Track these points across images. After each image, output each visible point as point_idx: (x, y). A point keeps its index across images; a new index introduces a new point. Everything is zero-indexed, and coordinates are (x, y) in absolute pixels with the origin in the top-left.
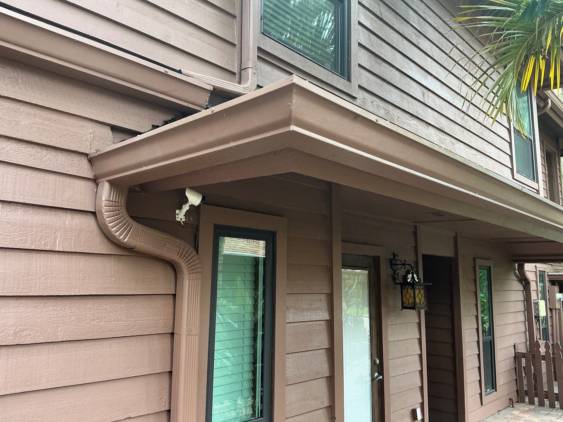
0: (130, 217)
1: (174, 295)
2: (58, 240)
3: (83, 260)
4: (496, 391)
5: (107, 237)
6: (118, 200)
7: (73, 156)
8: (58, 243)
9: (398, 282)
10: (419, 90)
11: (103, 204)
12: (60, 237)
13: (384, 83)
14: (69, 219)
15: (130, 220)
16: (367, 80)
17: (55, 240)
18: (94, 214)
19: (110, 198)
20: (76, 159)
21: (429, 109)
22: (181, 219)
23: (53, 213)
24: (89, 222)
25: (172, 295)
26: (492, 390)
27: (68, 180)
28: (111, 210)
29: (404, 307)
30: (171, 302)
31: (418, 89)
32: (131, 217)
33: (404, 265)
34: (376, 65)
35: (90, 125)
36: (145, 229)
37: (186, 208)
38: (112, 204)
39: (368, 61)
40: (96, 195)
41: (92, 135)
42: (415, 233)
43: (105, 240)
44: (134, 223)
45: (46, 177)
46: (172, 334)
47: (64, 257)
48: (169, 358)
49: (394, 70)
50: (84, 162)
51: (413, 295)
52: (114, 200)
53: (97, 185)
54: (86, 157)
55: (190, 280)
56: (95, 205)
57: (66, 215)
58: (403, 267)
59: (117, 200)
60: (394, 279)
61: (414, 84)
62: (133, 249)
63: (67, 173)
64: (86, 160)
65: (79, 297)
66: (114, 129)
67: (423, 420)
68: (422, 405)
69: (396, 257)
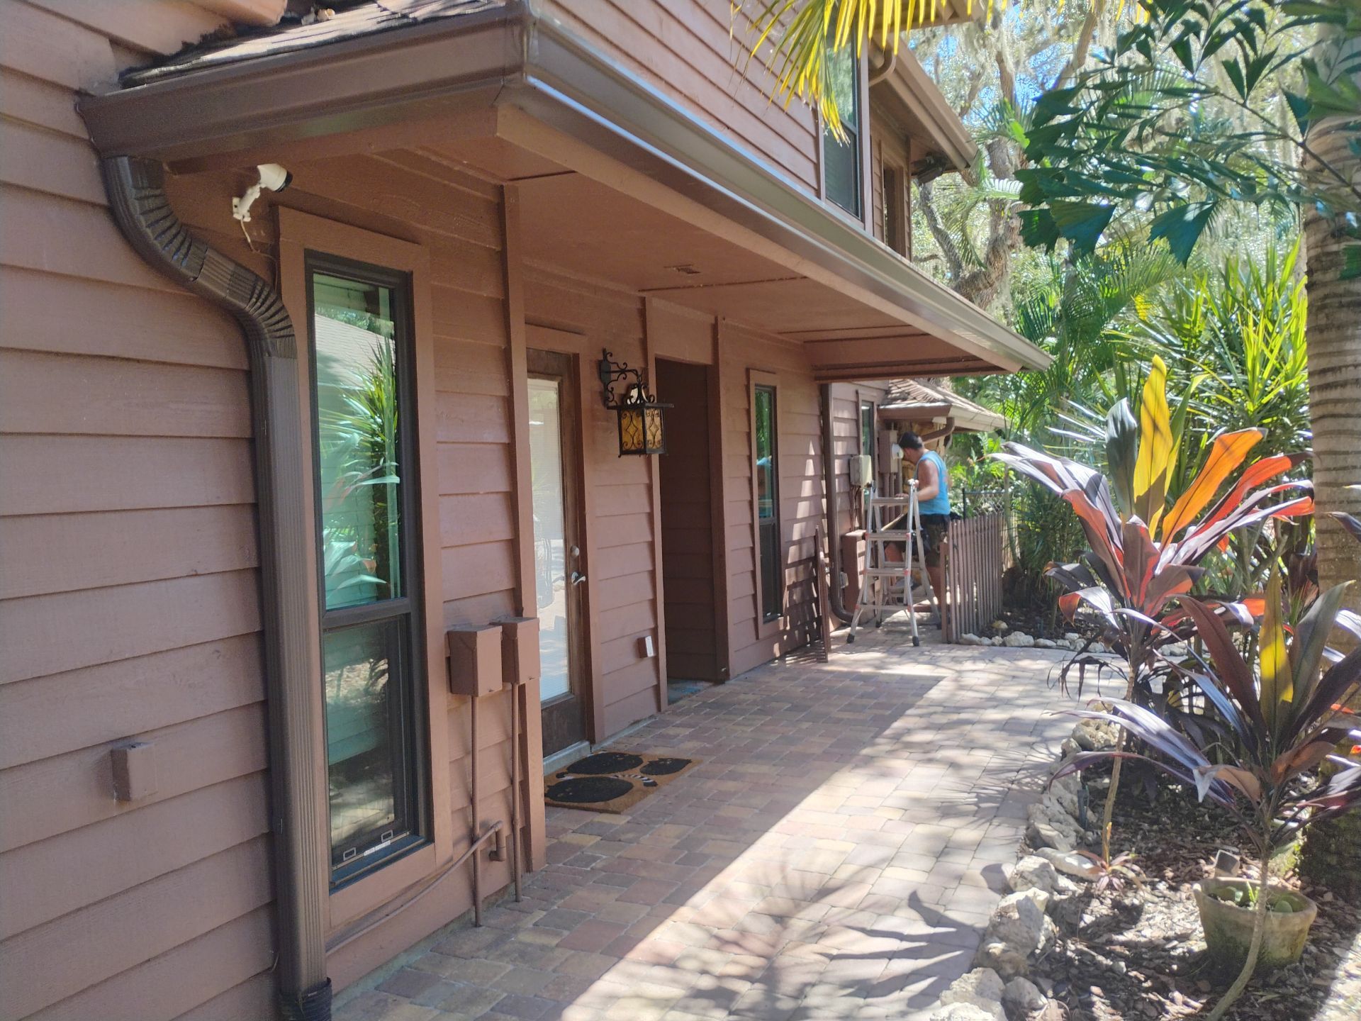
4: (782, 616)
9: (613, 404)
22: (244, 217)
26: (776, 615)
29: (624, 452)
33: (623, 371)
37: (254, 194)
42: (642, 313)
51: (640, 427)
58: (623, 376)
60: (605, 400)
67: (656, 659)
68: (654, 632)
69: (609, 358)
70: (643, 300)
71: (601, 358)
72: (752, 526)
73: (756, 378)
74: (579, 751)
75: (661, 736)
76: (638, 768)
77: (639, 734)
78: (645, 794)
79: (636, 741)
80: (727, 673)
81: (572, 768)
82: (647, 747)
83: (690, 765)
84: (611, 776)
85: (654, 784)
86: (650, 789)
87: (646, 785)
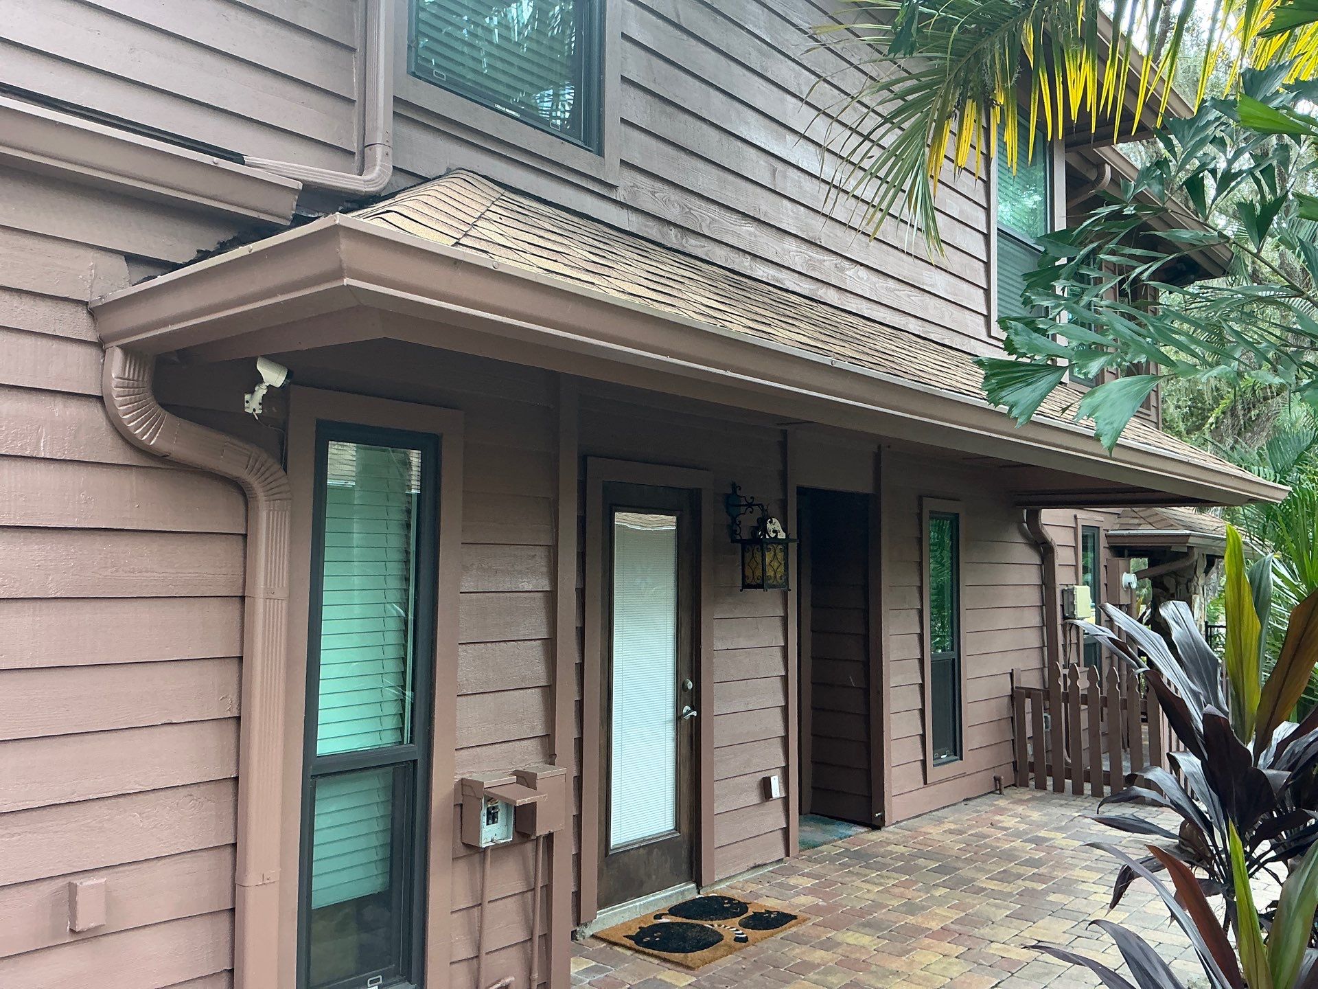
0: (160, 404)
1: (245, 536)
2: (43, 440)
3: (84, 472)
4: (961, 759)
5: (123, 438)
6: (139, 376)
7: (61, 305)
8: (42, 445)
9: (739, 538)
10: (764, 164)
11: (113, 384)
12: (46, 436)
13: (682, 155)
14: (59, 410)
15: (160, 410)
16: (640, 150)
17: (39, 442)
18: (100, 399)
19: (124, 374)
20: (68, 311)
21: (786, 202)
22: (254, 410)
23: (34, 397)
24: (94, 413)
25: (240, 537)
26: (953, 757)
27: (55, 345)
28: (126, 393)
29: (746, 586)
30: (241, 546)
31: (762, 162)
32: (163, 406)
33: (750, 505)
34: (663, 119)
35: (91, 254)
36: (187, 425)
37: (261, 391)
38: (128, 384)
39: (646, 113)
40: (102, 369)
41: (93, 271)
42: (783, 446)
43: (120, 442)
44: (167, 416)
45: (21, 341)
46: (243, 598)
47: (52, 467)
48: (238, 636)
49: (705, 126)
50: (83, 315)
51: (760, 563)
52: (131, 377)
53: (105, 352)
54: (85, 307)
55: (270, 510)
56: (102, 385)
57: (54, 401)
58: (750, 510)
59: (136, 378)
60: (733, 533)
61: (753, 151)
62: (167, 458)
63: (54, 334)
64: (85, 312)
65: (82, 532)
66: (131, 258)
67: (786, 800)
68: (785, 771)
69: (739, 493)
70: (785, 433)
71: (730, 491)
72: (921, 661)
73: (930, 505)
74: (682, 893)
75: (781, 885)
76: (738, 919)
77: (758, 881)
78: (731, 950)
79: (753, 887)
80: (882, 818)
81: (673, 911)
82: (758, 896)
83: (794, 921)
84: (707, 924)
85: (745, 940)
86: (738, 945)
87: (737, 939)
